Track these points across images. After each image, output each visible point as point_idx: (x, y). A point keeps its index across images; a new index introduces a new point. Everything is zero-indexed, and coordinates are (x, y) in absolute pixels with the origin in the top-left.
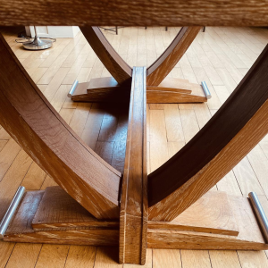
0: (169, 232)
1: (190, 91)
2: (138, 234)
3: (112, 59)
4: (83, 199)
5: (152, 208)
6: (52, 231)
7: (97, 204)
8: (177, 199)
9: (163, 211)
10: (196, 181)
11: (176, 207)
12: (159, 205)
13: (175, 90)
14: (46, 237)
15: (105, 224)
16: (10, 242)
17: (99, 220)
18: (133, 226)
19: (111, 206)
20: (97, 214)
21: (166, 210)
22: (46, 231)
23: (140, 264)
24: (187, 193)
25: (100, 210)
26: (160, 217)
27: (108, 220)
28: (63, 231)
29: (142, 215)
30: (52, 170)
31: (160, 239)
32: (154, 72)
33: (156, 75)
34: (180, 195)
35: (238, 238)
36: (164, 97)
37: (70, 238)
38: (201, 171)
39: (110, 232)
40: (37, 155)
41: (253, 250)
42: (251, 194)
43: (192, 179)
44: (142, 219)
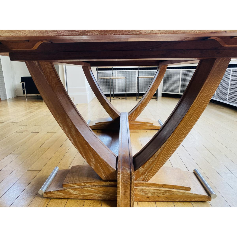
0: (148, 188)
1: (153, 123)
2: (129, 187)
3: (110, 107)
4: (95, 166)
5: (136, 171)
6: (75, 189)
7: (103, 169)
8: (151, 164)
9: (143, 174)
10: (161, 152)
11: (151, 170)
12: (141, 169)
13: (144, 123)
14: (70, 194)
15: (108, 183)
16: (48, 198)
17: (104, 181)
18: (126, 182)
19: (112, 171)
20: (103, 176)
21: (145, 172)
22: (71, 189)
23: (130, 207)
24: (157, 160)
25: (105, 173)
26: (141, 178)
27: (110, 181)
28: (82, 189)
29: (131, 175)
30: (80, 146)
31: (142, 194)
32: (132, 114)
33: (133, 115)
34: (153, 162)
35: (191, 192)
36: (138, 127)
37: (86, 194)
38: (163, 146)
39: (111, 189)
40: (72, 137)
41: (202, 202)
42: (195, 170)
43: (159, 151)
44: (131, 177)
